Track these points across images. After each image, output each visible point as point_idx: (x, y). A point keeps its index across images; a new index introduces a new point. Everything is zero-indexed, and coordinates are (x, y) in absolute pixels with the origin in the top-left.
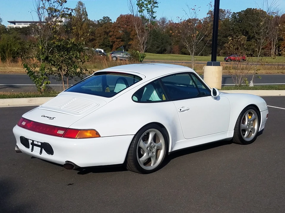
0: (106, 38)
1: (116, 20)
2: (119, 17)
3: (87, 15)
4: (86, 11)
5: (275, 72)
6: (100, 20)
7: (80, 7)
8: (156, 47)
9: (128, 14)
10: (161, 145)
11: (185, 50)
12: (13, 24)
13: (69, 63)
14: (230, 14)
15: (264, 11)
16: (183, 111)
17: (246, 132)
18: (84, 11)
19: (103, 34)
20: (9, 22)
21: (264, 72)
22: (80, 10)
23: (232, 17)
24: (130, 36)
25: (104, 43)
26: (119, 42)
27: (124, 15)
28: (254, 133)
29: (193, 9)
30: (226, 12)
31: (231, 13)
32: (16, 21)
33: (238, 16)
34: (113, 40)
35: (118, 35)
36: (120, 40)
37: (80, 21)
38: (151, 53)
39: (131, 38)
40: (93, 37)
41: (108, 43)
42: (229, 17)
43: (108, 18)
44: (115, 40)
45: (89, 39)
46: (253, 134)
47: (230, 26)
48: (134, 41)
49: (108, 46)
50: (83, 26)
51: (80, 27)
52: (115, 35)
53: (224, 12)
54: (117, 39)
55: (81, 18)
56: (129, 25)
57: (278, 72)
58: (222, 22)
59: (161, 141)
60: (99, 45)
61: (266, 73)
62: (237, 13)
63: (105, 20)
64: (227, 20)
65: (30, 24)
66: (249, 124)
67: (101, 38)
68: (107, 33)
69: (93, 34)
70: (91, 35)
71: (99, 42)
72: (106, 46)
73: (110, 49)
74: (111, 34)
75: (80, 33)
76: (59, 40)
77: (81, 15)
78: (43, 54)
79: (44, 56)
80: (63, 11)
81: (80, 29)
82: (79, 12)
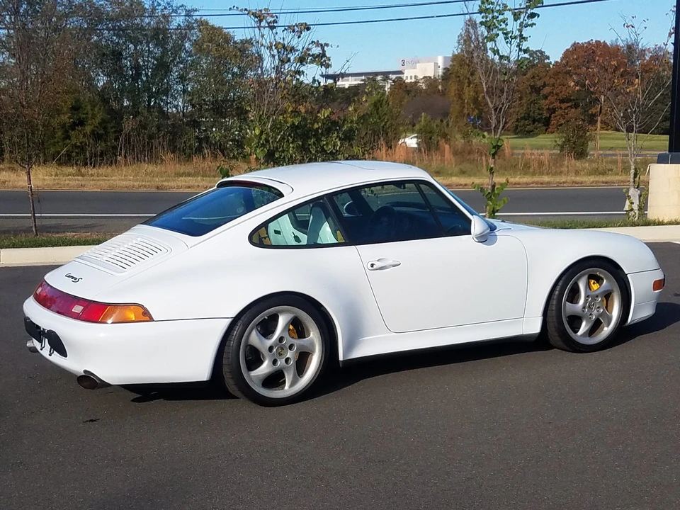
0: (534, 102)
1: (561, 56)
2: (567, 50)
7: (469, 32)
9: (592, 40)
10: (312, 344)
12: (332, 80)
16: (381, 268)
17: (584, 324)
18: (479, 41)
19: (528, 92)
22: (471, 38)
25: (529, 114)
26: (565, 109)
27: (580, 42)
28: (608, 326)
34: (551, 107)
35: (563, 93)
36: (569, 104)
37: (469, 66)
41: (539, 114)
43: (542, 53)
44: (558, 104)
46: (606, 329)
49: (539, 121)
51: (469, 78)
52: (556, 94)
54: (562, 101)
55: (473, 57)
59: (311, 335)
60: (518, 120)
63: (533, 58)
66: (589, 305)
67: (523, 101)
68: (536, 90)
71: (517, 113)
72: (534, 121)
73: (544, 128)
74: (546, 90)
75: (468, 93)
76: (296, 112)
77: (473, 50)
78: (263, 145)
79: (265, 150)
80: (308, 49)
81: (469, 83)
82: (467, 43)
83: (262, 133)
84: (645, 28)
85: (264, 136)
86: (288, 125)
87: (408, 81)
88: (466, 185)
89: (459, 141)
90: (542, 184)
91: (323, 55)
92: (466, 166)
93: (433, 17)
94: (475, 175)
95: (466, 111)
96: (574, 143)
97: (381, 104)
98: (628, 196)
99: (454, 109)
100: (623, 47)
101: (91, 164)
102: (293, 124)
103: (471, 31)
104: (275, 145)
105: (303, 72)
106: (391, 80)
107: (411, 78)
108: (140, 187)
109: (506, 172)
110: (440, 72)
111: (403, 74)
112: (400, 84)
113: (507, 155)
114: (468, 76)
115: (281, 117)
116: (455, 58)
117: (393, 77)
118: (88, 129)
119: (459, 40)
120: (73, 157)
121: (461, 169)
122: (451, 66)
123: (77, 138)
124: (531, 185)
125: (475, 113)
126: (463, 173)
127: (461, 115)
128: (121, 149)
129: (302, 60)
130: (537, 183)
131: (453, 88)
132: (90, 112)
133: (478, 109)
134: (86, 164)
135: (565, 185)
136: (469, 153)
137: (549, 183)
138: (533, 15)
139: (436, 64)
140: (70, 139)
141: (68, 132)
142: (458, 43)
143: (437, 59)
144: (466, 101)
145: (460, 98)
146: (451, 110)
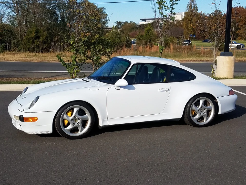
3: (197, 10)
4: (196, 6)
6: (212, 13)
7: (191, 3)
9: (238, 6)
12: (144, 21)
20: (141, 20)
22: (192, 6)
24: (238, 26)
27: (234, 7)
32: (146, 18)
37: (190, 16)
39: (239, 28)
43: (219, 11)
48: (241, 30)
50: (193, 20)
51: (190, 21)
55: (192, 12)
56: (238, 17)
63: (216, 13)
65: (154, 20)
75: (190, 26)
76: (85, 36)
77: (192, 10)
78: (74, 48)
82: (190, 8)
84: (220, 4)
85: (74, 45)
90: (200, 61)
92: (177, 54)
95: (189, 33)
97: (150, 31)
98: (213, 68)
101: (41, 52)
108: (53, 61)
109: (191, 56)
118: (41, 40)
120: (35, 50)
121: (174, 55)
123: (37, 43)
124: (196, 61)
125: (192, 33)
127: (187, 34)
128: (52, 47)
130: (198, 60)
131: (185, 24)
132: (42, 34)
133: (194, 32)
134: (40, 52)
135: (209, 61)
137: (203, 60)
139: (182, 15)
140: (34, 43)
141: (34, 40)
142: (187, 7)
143: (182, 14)
144: (189, 29)
145: (187, 28)
146: (184, 32)
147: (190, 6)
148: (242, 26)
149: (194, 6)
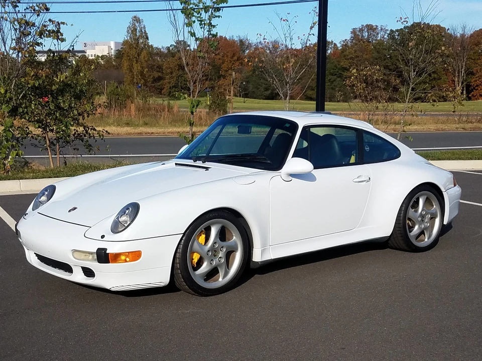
3: (147, 38)
4: (145, 31)
5: (452, 127)
6: (171, 45)
7: (135, 25)
8: (263, 90)
11: (311, 93)
13: (57, 117)
14: (385, 33)
15: (443, 27)
18: (142, 32)
19: (176, 69)
21: (433, 128)
22: (136, 30)
23: (388, 37)
24: (221, 72)
29: (284, 20)
30: (379, 29)
31: (388, 30)
33: (398, 36)
37: (136, 48)
38: (255, 98)
39: (221, 75)
40: (160, 74)
41: (185, 84)
42: (383, 37)
45: (154, 77)
47: (386, 52)
48: (226, 79)
50: (142, 56)
51: (136, 58)
53: (376, 29)
55: (138, 42)
56: (218, 54)
57: (456, 128)
58: (373, 45)
60: (170, 87)
61: (436, 130)
62: (397, 31)
63: (179, 45)
64: (380, 43)
67: (173, 75)
69: (159, 69)
70: (157, 71)
71: (169, 83)
75: (137, 68)
76: (37, 77)
77: (138, 38)
78: (8, 102)
79: (10, 106)
80: (45, 26)
81: (137, 61)
82: (134, 33)
83: (6, 91)
84: (296, 22)
85: (8, 95)
86: (29, 86)
87: (90, 58)
88: (152, 133)
89: (139, 101)
91: (58, 31)
92: (147, 119)
93: (115, 12)
94: (155, 126)
95: (135, 80)
96: (218, 104)
99: (127, 78)
100: (237, 41)
102: (34, 85)
103: (137, 25)
104: (18, 102)
105: (42, 44)
106: (77, 56)
107: (92, 56)
110: (113, 52)
111: (86, 53)
112: (85, 60)
113: (175, 111)
114: (135, 56)
115: (23, 80)
116: (125, 43)
117: (80, 55)
119: (128, 31)
122: (121, 48)
125: (142, 82)
126: (146, 124)
127: (132, 82)
129: (41, 34)
131: (126, 64)
133: (144, 79)
136: (148, 110)
138: (218, 9)
139: (109, 47)
142: (128, 32)
143: (110, 44)
144: (135, 74)
145: (131, 71)
146: (125, 79)
147: (132, 29)
148: (227, 71)
149: (141, 30)
